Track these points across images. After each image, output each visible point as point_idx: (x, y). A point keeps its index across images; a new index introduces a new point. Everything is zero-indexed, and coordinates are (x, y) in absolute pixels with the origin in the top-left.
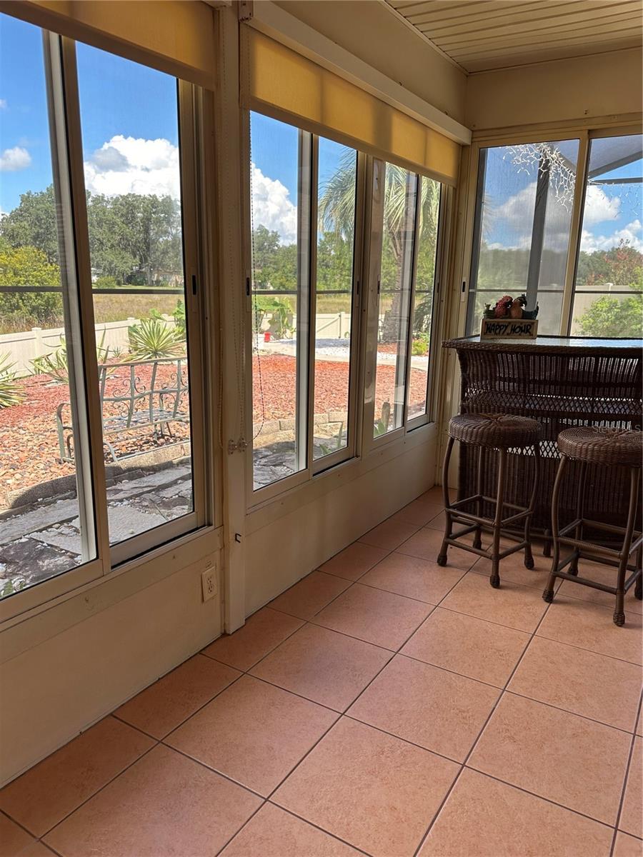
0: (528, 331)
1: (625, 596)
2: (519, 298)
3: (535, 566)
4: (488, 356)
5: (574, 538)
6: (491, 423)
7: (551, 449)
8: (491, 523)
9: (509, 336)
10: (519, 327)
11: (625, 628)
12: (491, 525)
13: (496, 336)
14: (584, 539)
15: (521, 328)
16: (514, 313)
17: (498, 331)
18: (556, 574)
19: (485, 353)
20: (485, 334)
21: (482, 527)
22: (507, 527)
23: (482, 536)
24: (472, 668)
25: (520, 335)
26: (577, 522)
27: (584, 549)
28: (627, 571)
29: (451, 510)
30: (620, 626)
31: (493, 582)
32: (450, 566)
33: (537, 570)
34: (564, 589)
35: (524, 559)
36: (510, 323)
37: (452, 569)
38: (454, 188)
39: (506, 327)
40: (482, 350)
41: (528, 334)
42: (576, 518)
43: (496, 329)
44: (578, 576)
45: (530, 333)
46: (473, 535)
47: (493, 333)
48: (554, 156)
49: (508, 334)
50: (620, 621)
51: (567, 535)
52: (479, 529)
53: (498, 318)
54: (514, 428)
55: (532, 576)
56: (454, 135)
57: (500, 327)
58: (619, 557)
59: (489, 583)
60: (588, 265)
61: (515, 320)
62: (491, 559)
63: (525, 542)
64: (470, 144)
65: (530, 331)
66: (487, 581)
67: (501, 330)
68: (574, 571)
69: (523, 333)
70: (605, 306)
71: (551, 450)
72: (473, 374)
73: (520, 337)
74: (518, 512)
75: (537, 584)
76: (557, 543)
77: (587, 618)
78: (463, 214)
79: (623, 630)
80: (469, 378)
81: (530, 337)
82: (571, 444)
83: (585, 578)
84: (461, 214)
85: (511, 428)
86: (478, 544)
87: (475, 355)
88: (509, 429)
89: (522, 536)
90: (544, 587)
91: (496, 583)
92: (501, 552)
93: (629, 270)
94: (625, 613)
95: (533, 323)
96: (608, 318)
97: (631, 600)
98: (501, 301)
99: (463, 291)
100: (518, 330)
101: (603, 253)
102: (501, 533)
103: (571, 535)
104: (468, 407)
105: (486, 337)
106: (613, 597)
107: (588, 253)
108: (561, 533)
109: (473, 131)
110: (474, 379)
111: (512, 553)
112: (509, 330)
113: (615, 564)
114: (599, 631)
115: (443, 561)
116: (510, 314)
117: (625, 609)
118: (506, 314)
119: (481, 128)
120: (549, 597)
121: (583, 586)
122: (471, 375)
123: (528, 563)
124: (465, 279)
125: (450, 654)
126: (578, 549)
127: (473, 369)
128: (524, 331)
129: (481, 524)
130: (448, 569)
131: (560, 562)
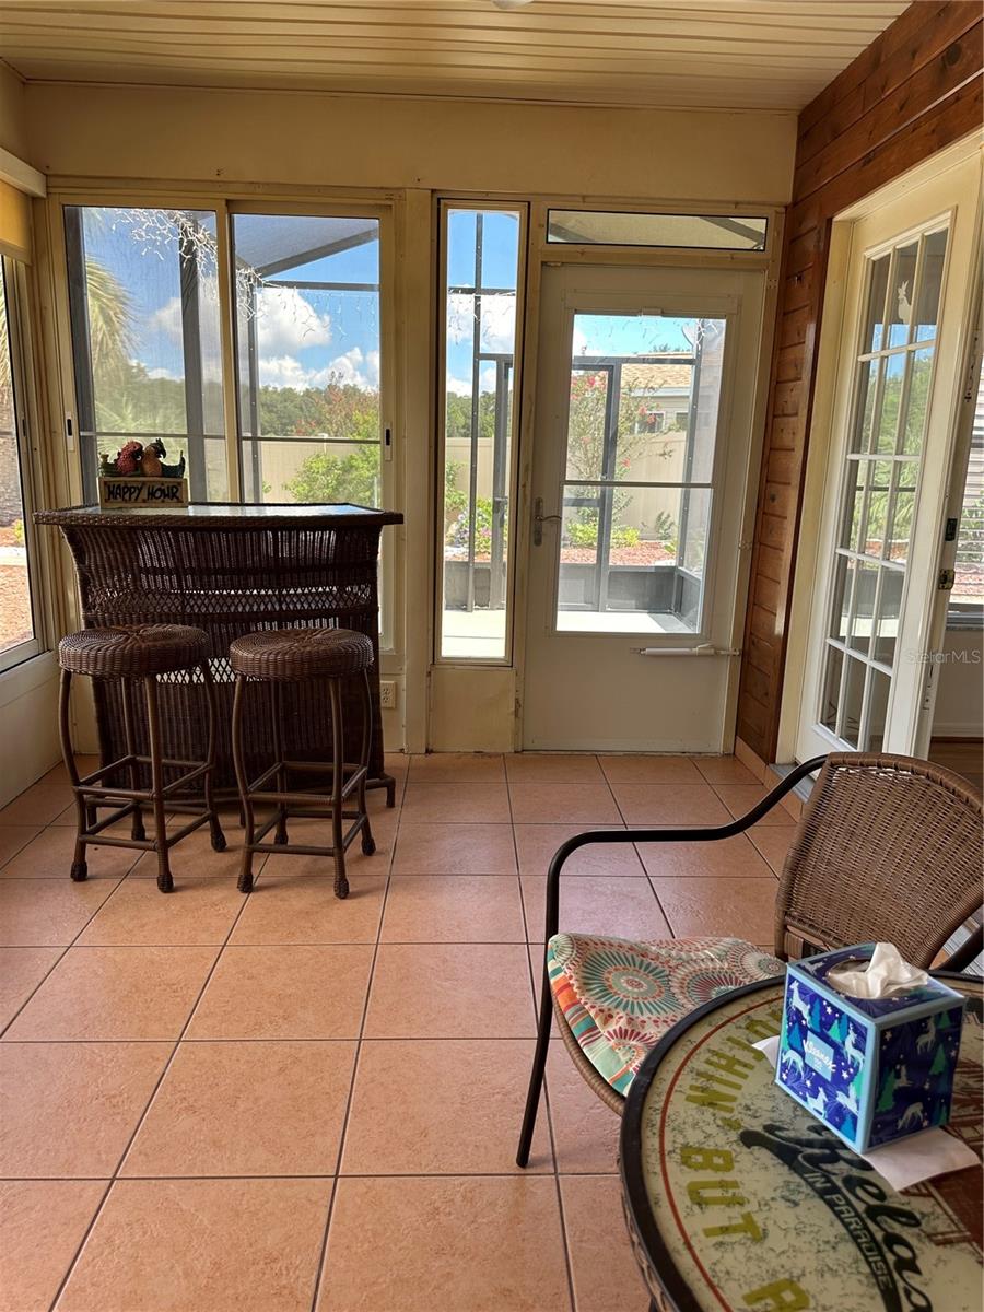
0: (174, 496)
1: (346, 855)
2: (152, 445)
3: (228, 845)
4: (114, 534)
5: (276, 791)
6: (127, 639)
7: (224, 669)
8: (147, 794)
9: (145, 503)
10: (159, 489)
11: (351, 898)
12: (148, 798)
13: (123, 505)
14: (289, 790)
15: (162, 491)
16: (147, 467)
17: (127, 496)
18: (253, 847)
19: (109, 530)
20: (106, 501)
21: (141, 805)
22: (173, 796)
23: (144, 820)
24: (127, 1024)
25: (163, 501)
26: (277, 767)
27: (293, 804)
28: (343, 821)
29: (84, 788)
30: (344, 898)
31: (163, 885)
32: (93, 878)
33: (230, 850)
34: (268, 868)
35: (210, 838)
36: (144, 483)
37: (97, 881)
38: (26, 265)
39: (140, 490)
40: (103, 526)
41: (175, 500)
42: (274, 762)
43: (125, 493)
44: (289, 844)
45: (177, 498)
46: (129, 821)
47: (120, 500)
48: (200, 236)
49: (144, 501)
50: (343, 891)
51: (262, 789)
52: (137, 810)
53: (124, 476)
54: (164, 642)
55: (225, 860)
56: (15, 180)
57: (129, 489)
58: (330, 804)
59: (157, 887)
60: (301, 408)
61: (151, 479)
62: (155, 850)
63: (209, 812)
64: (45, 196)
65: (178, 495)
66: (154, 885)
67: (131, 494)
68: (282, 838)
69: (167, 499)
70: (321, 466)
71: (224, 671)
72: (96, 565)
73: (163, 504)
74: (190, 769)
75: (230, 870)
76: (248, 802)
77: (300, 900)
78: (49, 307)
79: (348, 902)
80: (91, 572)
81: (180, 504)
82: (246, 658)
83: (300, 843)
84: (45, 308)
85: (158, 643)
86: (139, 833)
87: (94, 534)
88: (155, 646)
89: (203, 805)
90: (239, 872)
91: (167, 885)
92: (169, 836)
93: (347, 416)
94: (348, 878)
95: (180, 484)
96: (328, 484)
97: (359, 859)
98: (124, 450)
99: (70, 434)
100: (158, 494)
101: (318, 391)
102: (166, 807)
103: (270, 787)
104: (97, 619)
105: (109, 505)
106: (331, 861)
107: (298, 390)
108: (251, 788)
109: (47, 175)
110: (98, 572)
111: (189, 833)
112: (144, 494)
113: (327, 816)
114: (317, 912)
115: (80, 873)
116: (142, 469)
117: (347, 873)
118: (137, 470)
119: (60, 173)
120: (247, 886)
121: (295, 856)
122: (93, 566)
123: (217, 843)
124: (71, 414)
125: (91, 1015)
126: (283, 805)
127: (95, 557)
128: (168, 495)
129: (138, 800)
130: (91, 883)
131: (255, 832)
